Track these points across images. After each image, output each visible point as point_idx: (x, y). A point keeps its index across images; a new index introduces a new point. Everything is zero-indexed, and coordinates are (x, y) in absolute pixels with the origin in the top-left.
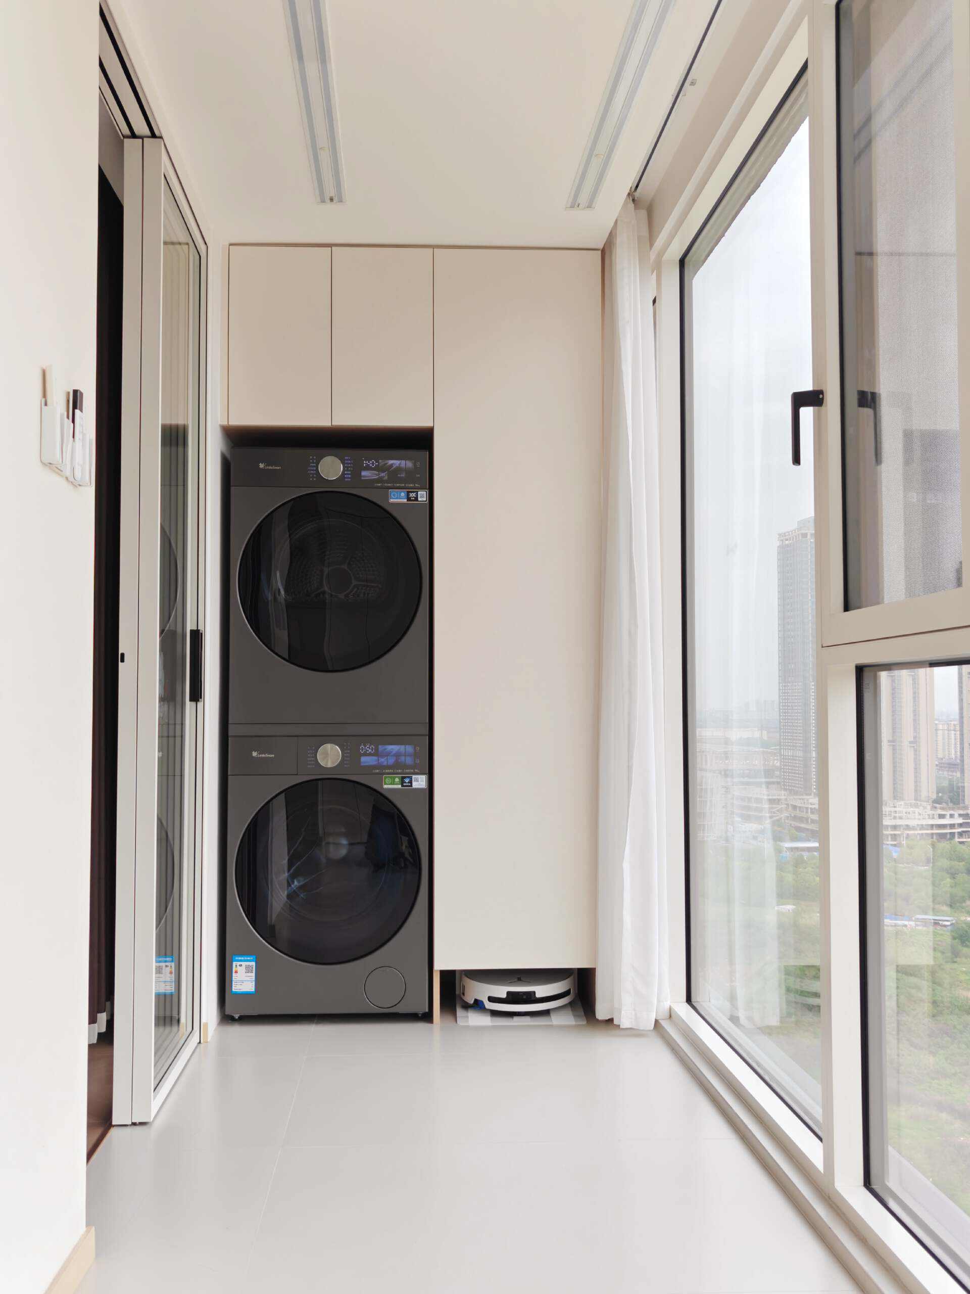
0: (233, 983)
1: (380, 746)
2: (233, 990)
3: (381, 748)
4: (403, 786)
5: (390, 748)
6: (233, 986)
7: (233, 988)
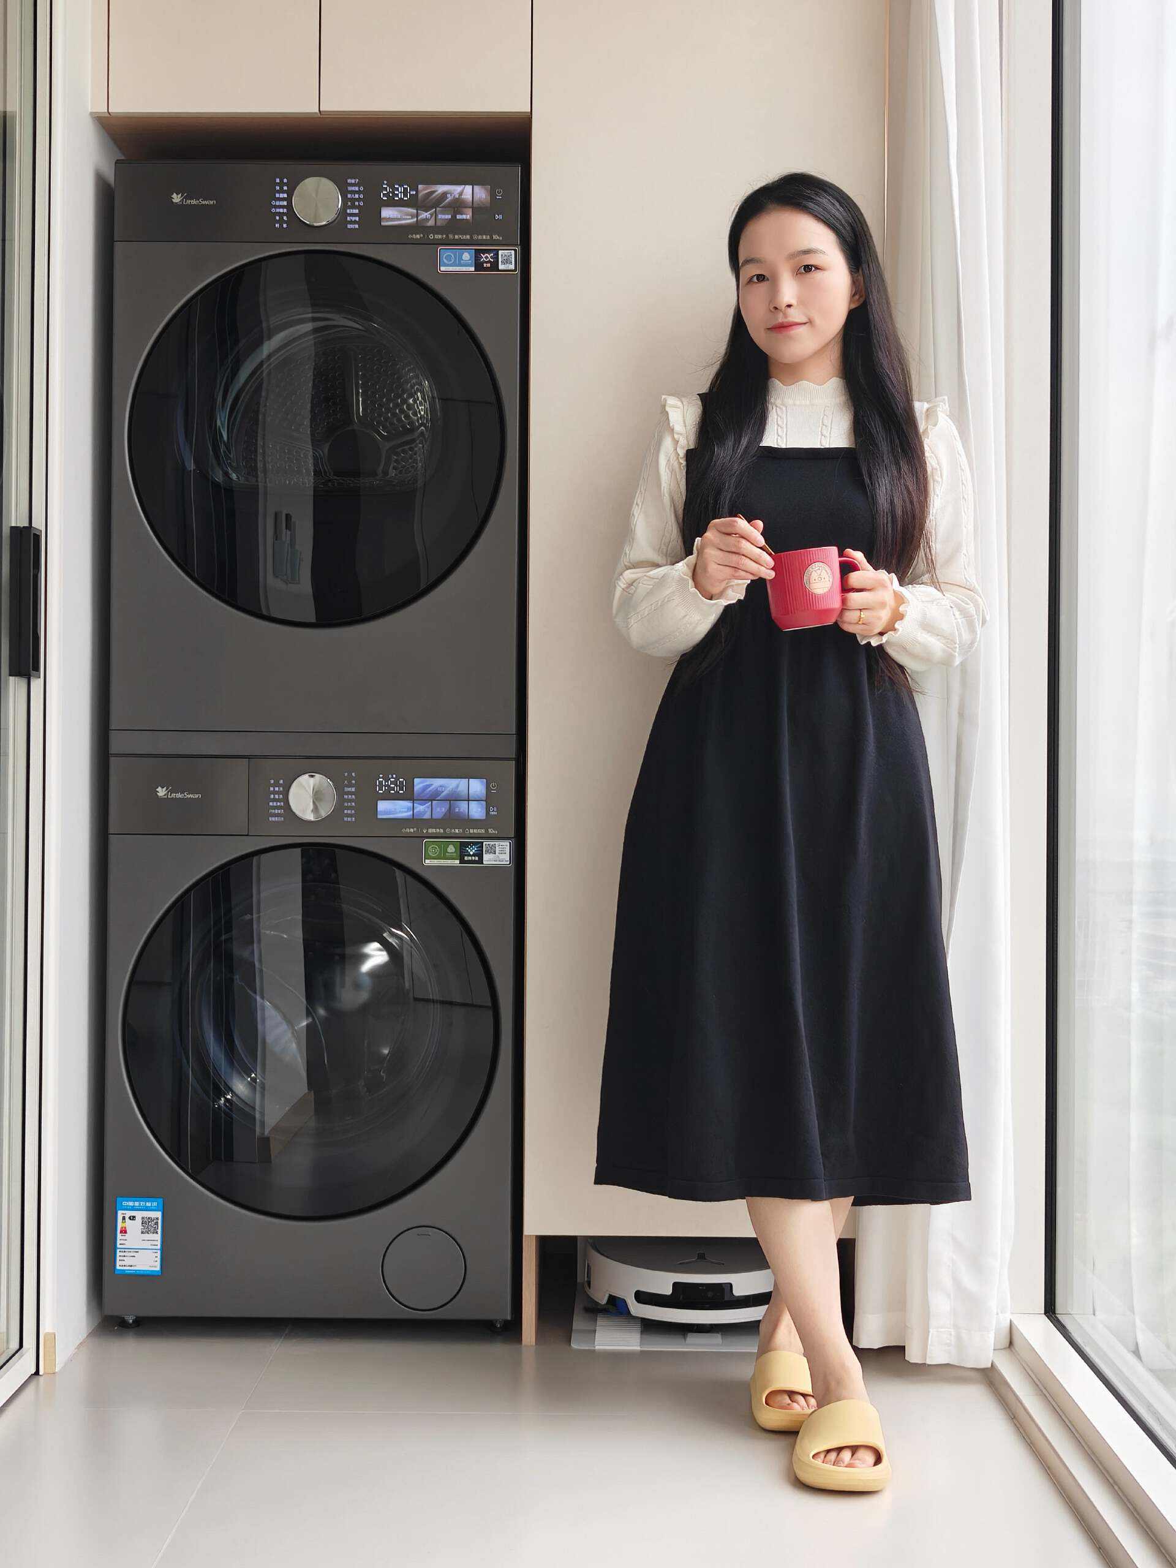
0: (118, 1254)
1: (416, 780)
2: (118, 1267)
3: (419, 784)
4: (462, 861)
5: (437, 783)
6: (118, 1258)
7: (118, 1263)
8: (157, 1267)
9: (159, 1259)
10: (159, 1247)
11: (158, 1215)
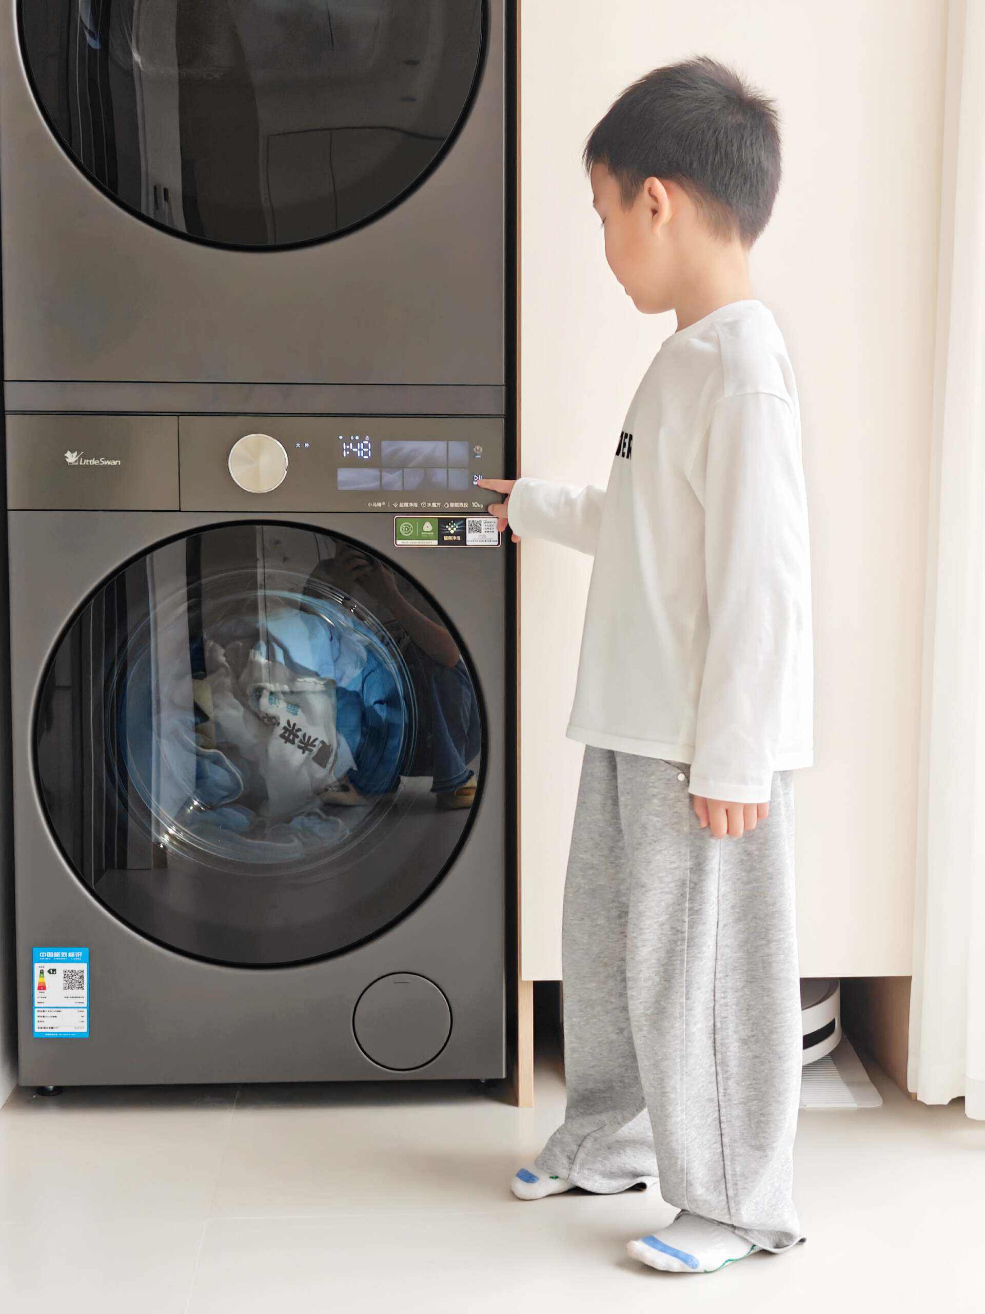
0: (36, 1014)
1: (384, 444)
2: (36, 1030)
3: (388, 447)
4: (441, 542)
5: (408, 446)
6: (36, 1019)
7: (36, 1025)
8: (84, 1028)
9: (85, 1019)
10: (85, 1005)
11: (84, 967)
